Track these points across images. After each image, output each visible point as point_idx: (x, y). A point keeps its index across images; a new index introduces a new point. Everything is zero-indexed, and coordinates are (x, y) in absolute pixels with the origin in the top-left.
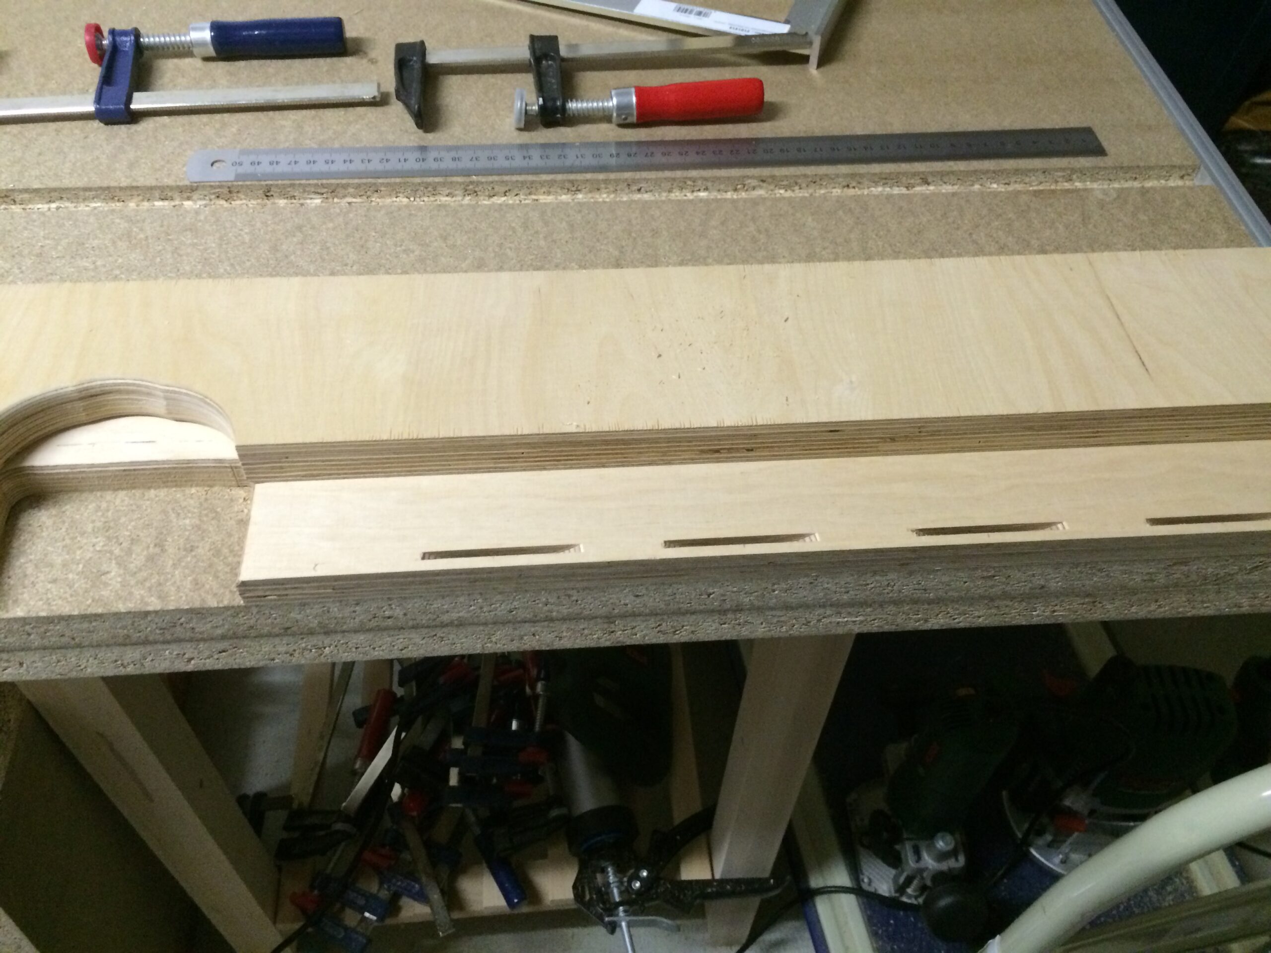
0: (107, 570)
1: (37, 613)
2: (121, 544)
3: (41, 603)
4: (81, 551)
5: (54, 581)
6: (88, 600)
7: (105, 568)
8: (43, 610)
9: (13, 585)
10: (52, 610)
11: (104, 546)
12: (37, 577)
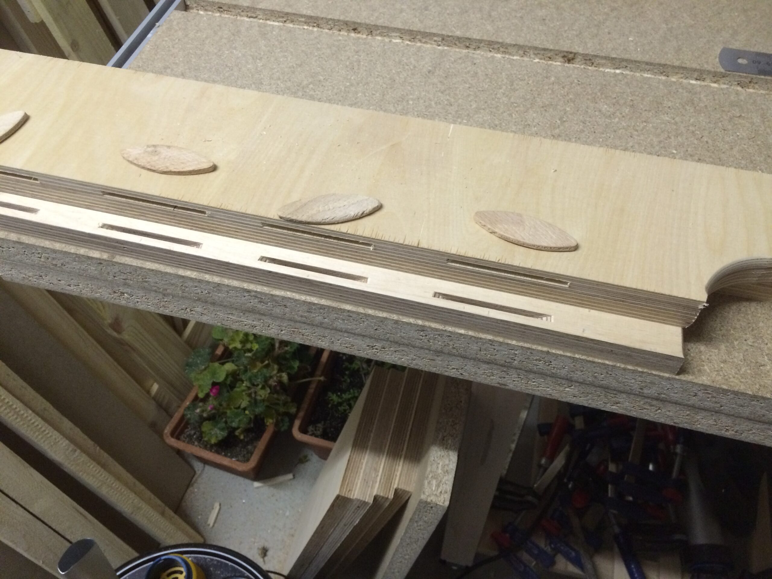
0: (763, 363)
1: (720, 385)
2: (767, 344)
3: (720, 378)
4: (737, 342)
5: (725, 362)
6: (756, 384)
7: (760, 360)
8: (723, 384)
9: (693, 357)
10: (731, 386)
11: (753, 342)
12: (710, 356)
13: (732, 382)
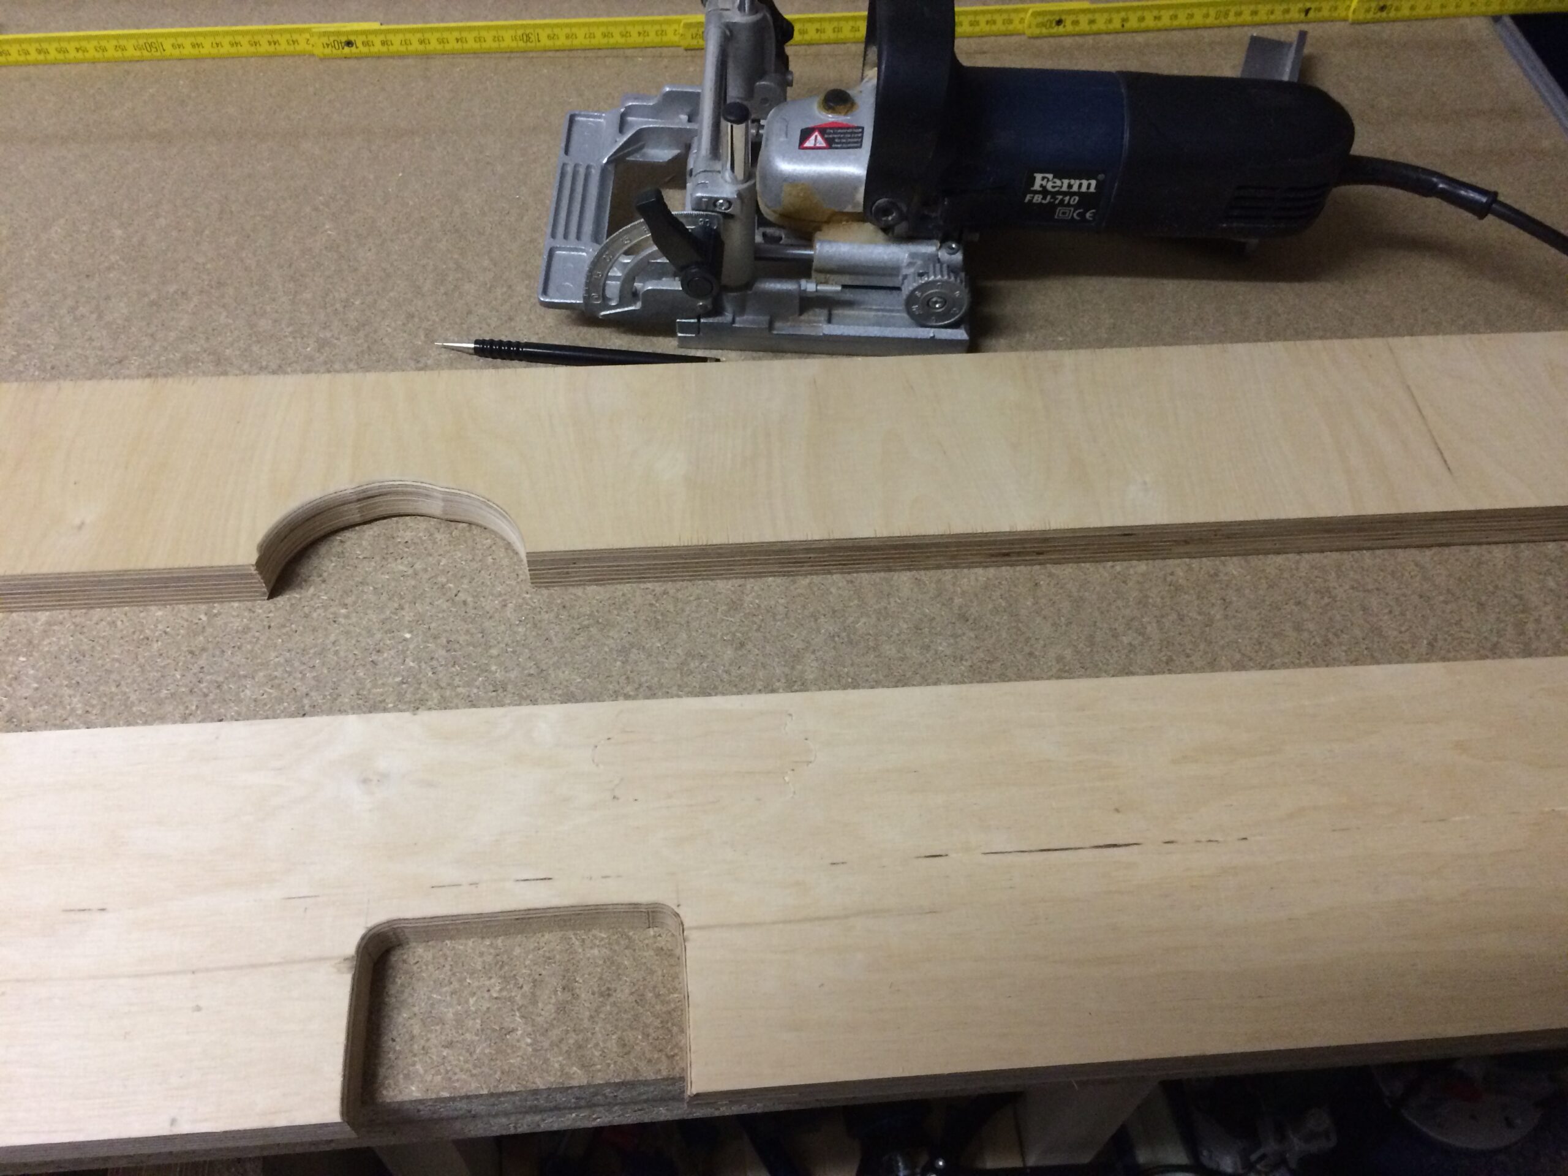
1: (437, 1092)
9: (400, 1052)
10: (455, 1088)
13: (458, 1080)
